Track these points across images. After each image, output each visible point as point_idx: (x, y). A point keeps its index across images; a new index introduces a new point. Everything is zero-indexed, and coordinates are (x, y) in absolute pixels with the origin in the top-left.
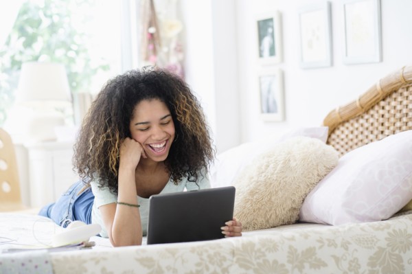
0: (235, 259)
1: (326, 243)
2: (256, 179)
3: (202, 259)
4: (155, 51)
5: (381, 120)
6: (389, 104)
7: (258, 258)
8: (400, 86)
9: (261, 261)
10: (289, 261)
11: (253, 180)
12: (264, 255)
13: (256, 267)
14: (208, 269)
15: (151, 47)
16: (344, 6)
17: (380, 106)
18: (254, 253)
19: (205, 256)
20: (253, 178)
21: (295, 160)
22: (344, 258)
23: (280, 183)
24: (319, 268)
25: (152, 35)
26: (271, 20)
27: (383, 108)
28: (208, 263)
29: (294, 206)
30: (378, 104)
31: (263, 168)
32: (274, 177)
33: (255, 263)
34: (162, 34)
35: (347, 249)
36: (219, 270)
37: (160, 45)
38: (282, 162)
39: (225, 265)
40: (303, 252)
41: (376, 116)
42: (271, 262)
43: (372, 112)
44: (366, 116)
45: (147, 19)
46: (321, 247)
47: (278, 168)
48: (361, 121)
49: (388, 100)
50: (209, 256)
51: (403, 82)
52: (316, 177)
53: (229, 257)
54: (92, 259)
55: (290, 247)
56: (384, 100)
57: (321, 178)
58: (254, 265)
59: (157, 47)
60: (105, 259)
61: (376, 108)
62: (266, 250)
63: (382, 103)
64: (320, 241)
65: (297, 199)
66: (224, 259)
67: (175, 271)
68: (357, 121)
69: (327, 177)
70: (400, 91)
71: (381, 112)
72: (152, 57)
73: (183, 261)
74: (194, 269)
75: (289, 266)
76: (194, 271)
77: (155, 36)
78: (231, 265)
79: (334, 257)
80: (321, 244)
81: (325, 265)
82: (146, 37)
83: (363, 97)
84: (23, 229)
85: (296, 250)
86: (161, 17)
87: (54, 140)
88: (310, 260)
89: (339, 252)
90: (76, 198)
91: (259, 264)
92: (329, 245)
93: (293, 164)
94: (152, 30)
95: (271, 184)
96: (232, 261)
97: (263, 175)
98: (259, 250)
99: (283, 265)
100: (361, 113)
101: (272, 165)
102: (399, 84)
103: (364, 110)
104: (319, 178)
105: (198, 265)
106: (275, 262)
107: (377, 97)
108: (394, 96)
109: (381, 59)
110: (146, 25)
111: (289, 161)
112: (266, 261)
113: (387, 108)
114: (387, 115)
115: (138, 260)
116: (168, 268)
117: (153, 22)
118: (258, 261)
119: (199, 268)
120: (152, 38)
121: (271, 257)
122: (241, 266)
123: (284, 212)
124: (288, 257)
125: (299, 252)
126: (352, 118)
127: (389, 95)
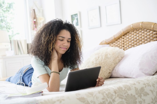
0: (117, 95)
1: (147, 85)
2: (95, 62)
3: (104, 96)
4: (36, 27)
5: (123, 42)
6: (126, 37)
7: (125, 93)
8: (131, 31)
9: (126, 95)
10: (136, 94)
11: (94, 63)
12: (127, 92)
13: (125, 97)
14: (107, 101)
15: (35, 25)
16: (106, 7)
17: (122, 38)
18: (123, 92)
19: (105, 95)
20: (93, 62)
21: (110, 55)
22: (154, 91)
23: (105, 63)
24: (147, 96)
25: (35, 22)
26: (77, 14)
27: (123, 38)
28: (107, 98)
29: (110, 72)
30: (121, 37)
31: (97, 58)
32: (103, 61)
33: (124, 96)
34: (38, 22)
35: (154, 87)
36: (111, 100)
37: (37, 25)
38: (104, 56)
39: (114, 97)
40: (140, 89)
41: (121, 41)
42: (130, 95)
43: (118, 40)
44: (116, 42)
45: (33, 17)
46: (145, 87)
47: (103, 58)
48: (114, 43)
49: (125, 36)
50: (106, 94)
51: (132, 29)
52: (118, 61)
53: (114, 94)
54: (58, 100)
55: (135, 88)
56: (123, 36)
57: (120, 61)
58: (124, 97)
59: (37, 26)
60: (64, 100)
61: (121, 39)
62: (127, 90)
63: (123, 37)
64: (144, 84)
65: (111, 69)
66: (112, 95)
67: (94, 103)
68: (113, 43)
69: (122, 60)
70: (130, 32)
71: (123, 40)
72: (35, 29)
73: (97, 98)
74: (102, 101)
75: (136, 96)
76: (102, 102)
77: (36, 22)
78: (115, 98)
79: (151, 90)
80: (145, 86)
81: (148, 94)
82: (33, 23)
83: (115, 35)
84: (4, 86)
85: (137, 89)
86: (37, 16)
87: (5, 56)
88: (143, 93)
89: (152, 88)
90: (23, 74)
91: (126, 96)
92: (148, 86)
93: (109, 56)
94: (35, 20)
95: (101, 64)
96: (116, 96)
97: (98, 61)
98: (125, 90)
99: (134, 96)
100: (114, 41)
101: (100, 57)
102: (130, 30)
103: (116, 40)
104: (119, 61)
105: (103, 99)
106: (132, 95)
107: (121, 35)
108: (128, 34)
109: (121, 23)
110: (33, 19)
111: (107, 55)
112: (128, 94)
113: (125, 38)
114: (125, 41)
115: (78, 99)
116: (92, 102)
117: (35, 18)
118: (125, 95)
119: (104, 100)
120: (35, 23)
121: (129, 92)
122: (120, 98)
123: (107, 74)
124: (136, 92)
125: (139, 89)
126: (111, 43)
127: (126, 34)
